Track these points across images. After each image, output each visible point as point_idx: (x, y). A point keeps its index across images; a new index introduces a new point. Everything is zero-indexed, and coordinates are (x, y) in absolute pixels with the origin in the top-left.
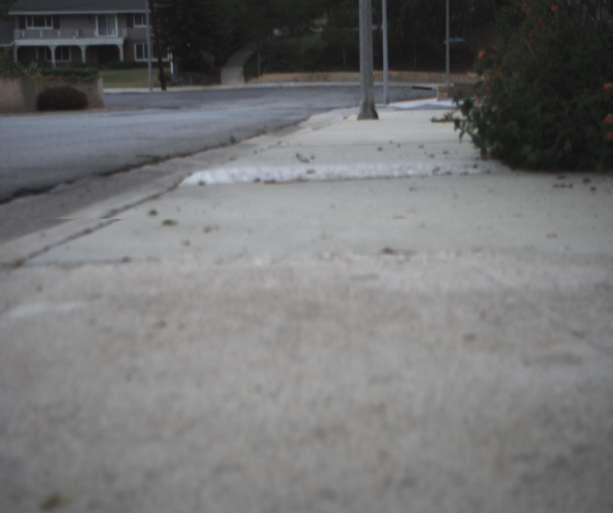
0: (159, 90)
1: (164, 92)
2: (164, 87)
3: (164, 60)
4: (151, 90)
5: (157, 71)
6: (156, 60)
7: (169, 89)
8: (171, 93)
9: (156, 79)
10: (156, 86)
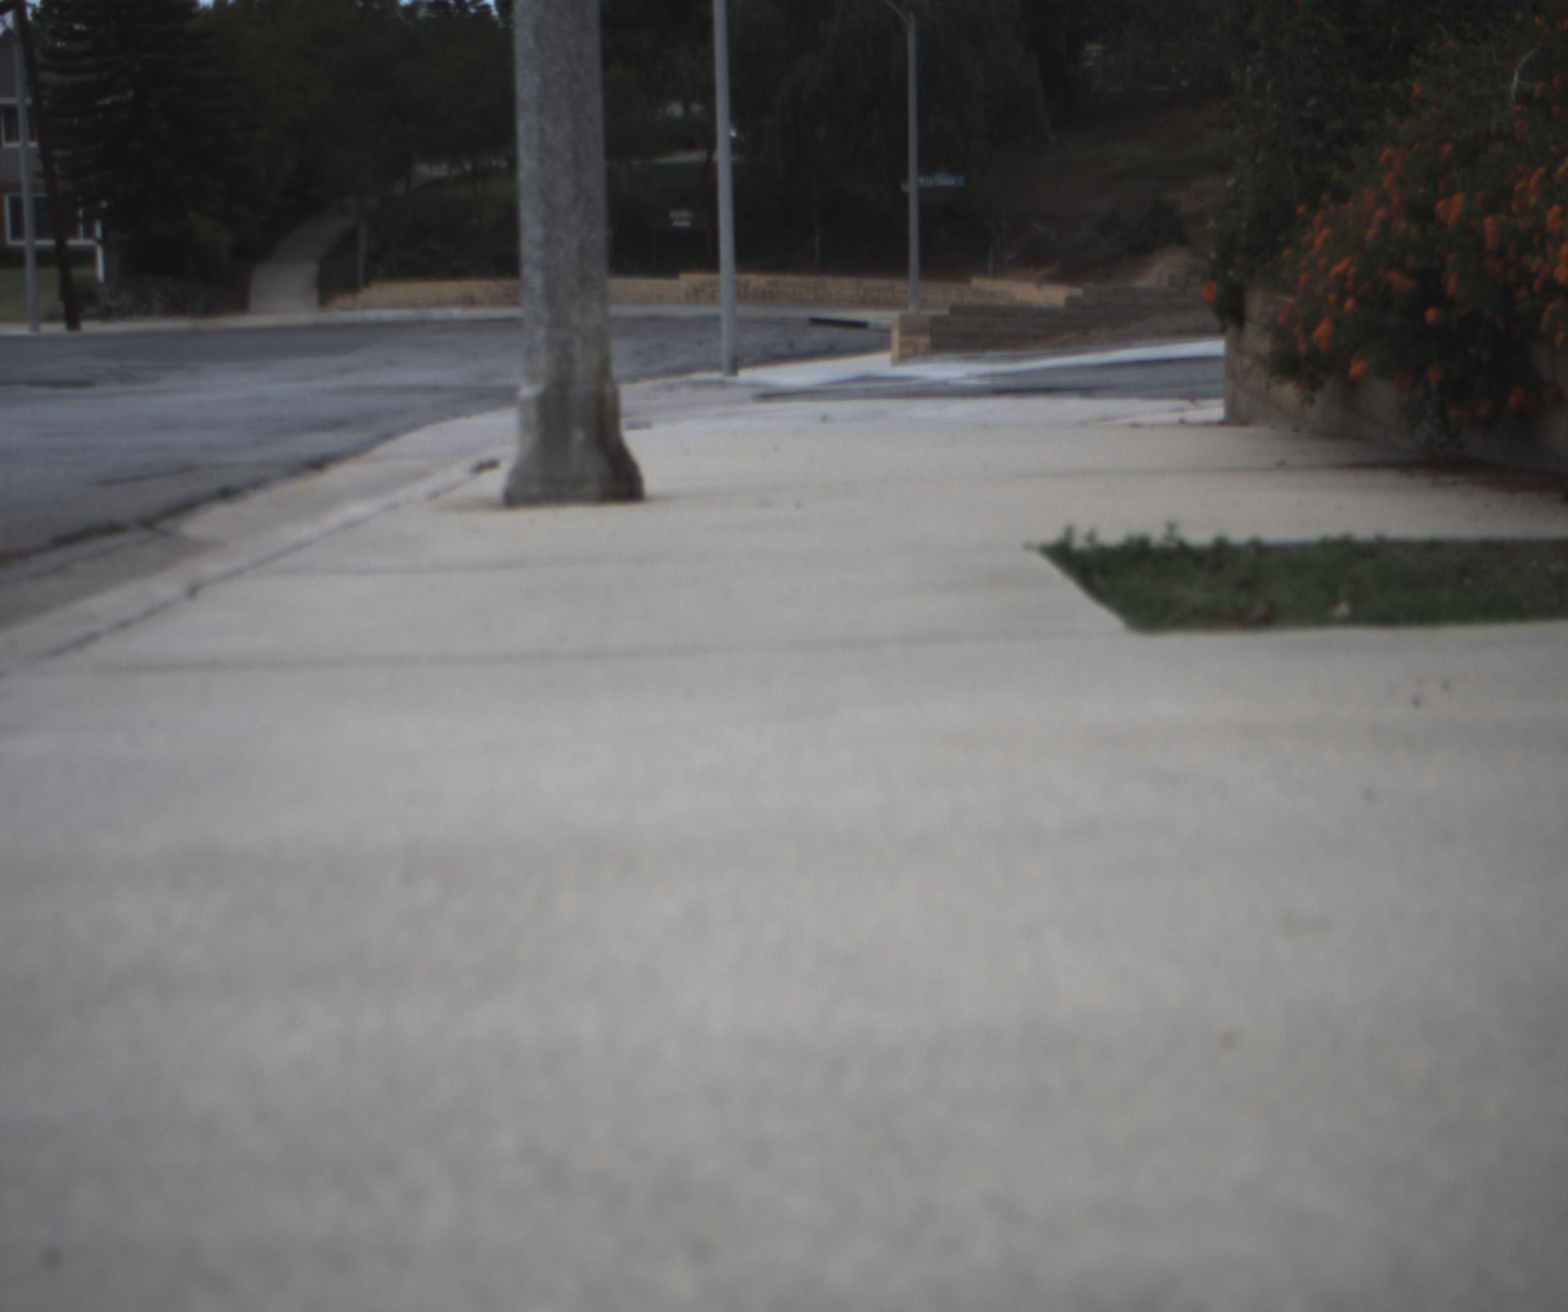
0: (58, 328)
1: (74, 334)
2: (72, 322)
3: (72, 243)
4: (35, 328)
5: (53, 273)
6: (49, 243)
7: (90, 327)
8: (94, 337)
9: (52, 298)
10: (51, 318)
